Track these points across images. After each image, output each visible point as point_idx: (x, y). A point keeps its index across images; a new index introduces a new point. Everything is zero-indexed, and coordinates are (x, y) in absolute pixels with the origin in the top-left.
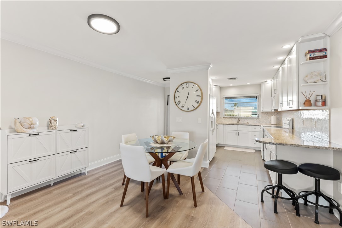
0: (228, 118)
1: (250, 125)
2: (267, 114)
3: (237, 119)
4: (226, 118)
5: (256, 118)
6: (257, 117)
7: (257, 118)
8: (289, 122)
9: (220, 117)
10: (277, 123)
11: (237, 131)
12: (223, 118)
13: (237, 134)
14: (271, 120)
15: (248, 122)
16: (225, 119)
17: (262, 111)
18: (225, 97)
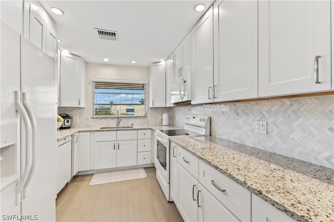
0: (100, 118)
1: (137, 130)
2: (156, 111)
3: (116, 120)
4: (97, 118)
5: (143, 117)
6: (144, 115)
7: (145, 117)
8: (206, 123)
9: (85, 116)
10: (169, 123)
11: (115, 142)
12: (90, 119)
13: (117, 147)
14: (162, 120)
15: (132, 124)
16: (94, 120)
17: (151, 106)
18: (96, 81)
